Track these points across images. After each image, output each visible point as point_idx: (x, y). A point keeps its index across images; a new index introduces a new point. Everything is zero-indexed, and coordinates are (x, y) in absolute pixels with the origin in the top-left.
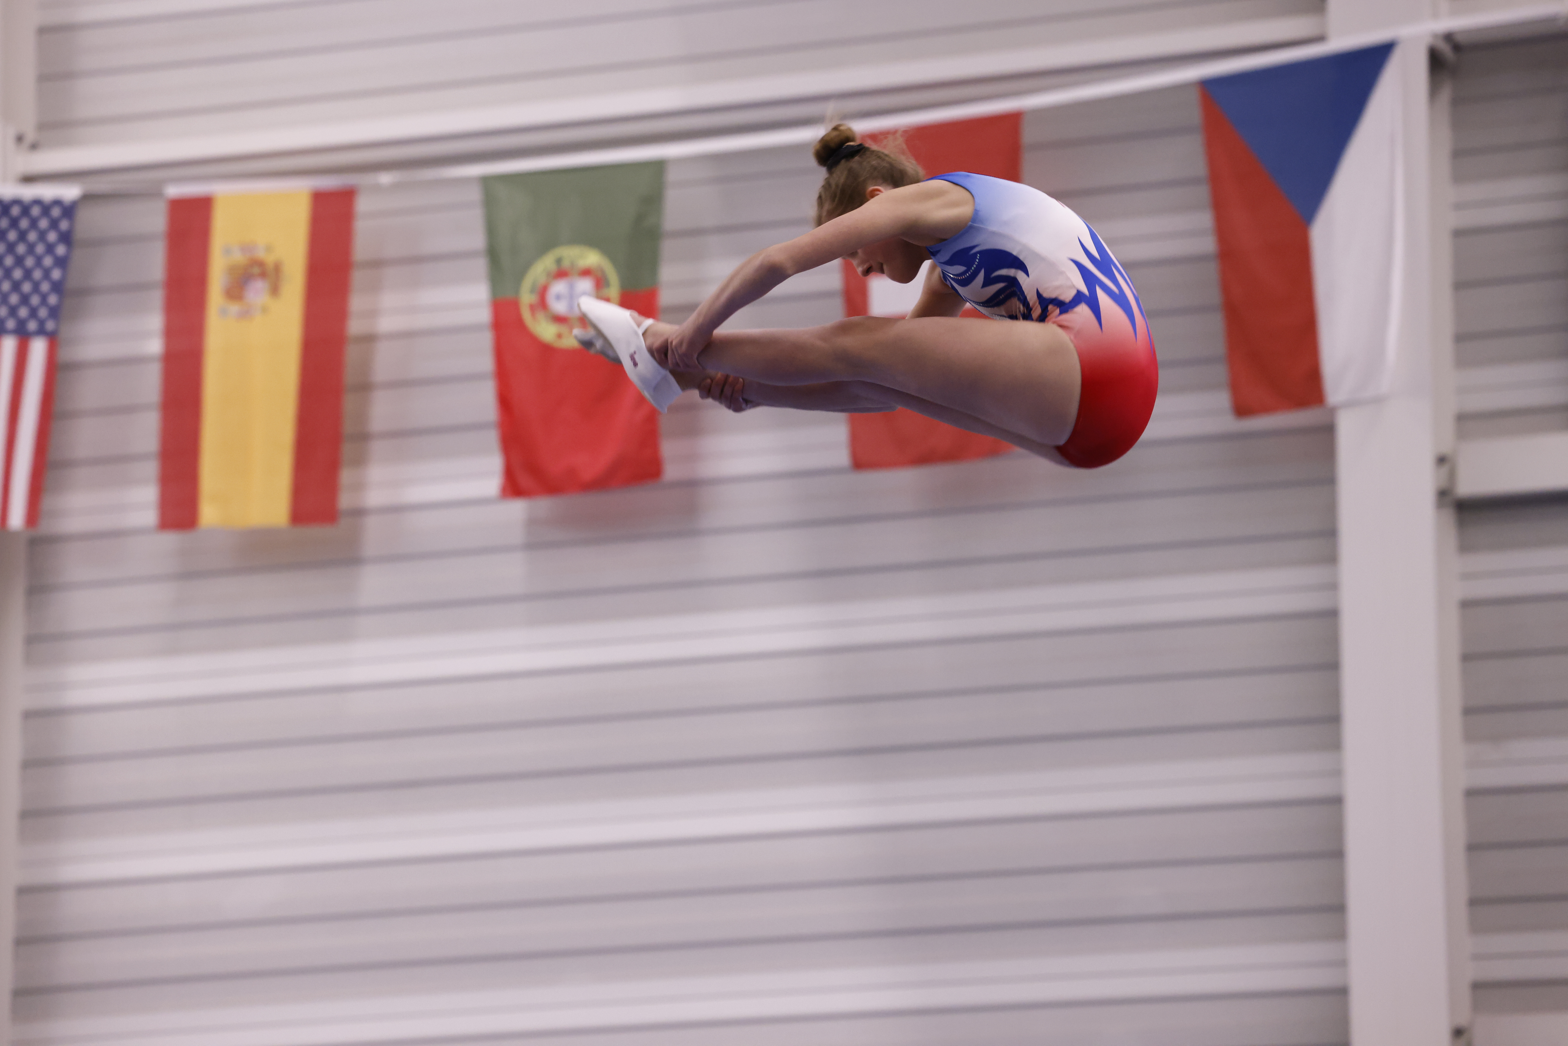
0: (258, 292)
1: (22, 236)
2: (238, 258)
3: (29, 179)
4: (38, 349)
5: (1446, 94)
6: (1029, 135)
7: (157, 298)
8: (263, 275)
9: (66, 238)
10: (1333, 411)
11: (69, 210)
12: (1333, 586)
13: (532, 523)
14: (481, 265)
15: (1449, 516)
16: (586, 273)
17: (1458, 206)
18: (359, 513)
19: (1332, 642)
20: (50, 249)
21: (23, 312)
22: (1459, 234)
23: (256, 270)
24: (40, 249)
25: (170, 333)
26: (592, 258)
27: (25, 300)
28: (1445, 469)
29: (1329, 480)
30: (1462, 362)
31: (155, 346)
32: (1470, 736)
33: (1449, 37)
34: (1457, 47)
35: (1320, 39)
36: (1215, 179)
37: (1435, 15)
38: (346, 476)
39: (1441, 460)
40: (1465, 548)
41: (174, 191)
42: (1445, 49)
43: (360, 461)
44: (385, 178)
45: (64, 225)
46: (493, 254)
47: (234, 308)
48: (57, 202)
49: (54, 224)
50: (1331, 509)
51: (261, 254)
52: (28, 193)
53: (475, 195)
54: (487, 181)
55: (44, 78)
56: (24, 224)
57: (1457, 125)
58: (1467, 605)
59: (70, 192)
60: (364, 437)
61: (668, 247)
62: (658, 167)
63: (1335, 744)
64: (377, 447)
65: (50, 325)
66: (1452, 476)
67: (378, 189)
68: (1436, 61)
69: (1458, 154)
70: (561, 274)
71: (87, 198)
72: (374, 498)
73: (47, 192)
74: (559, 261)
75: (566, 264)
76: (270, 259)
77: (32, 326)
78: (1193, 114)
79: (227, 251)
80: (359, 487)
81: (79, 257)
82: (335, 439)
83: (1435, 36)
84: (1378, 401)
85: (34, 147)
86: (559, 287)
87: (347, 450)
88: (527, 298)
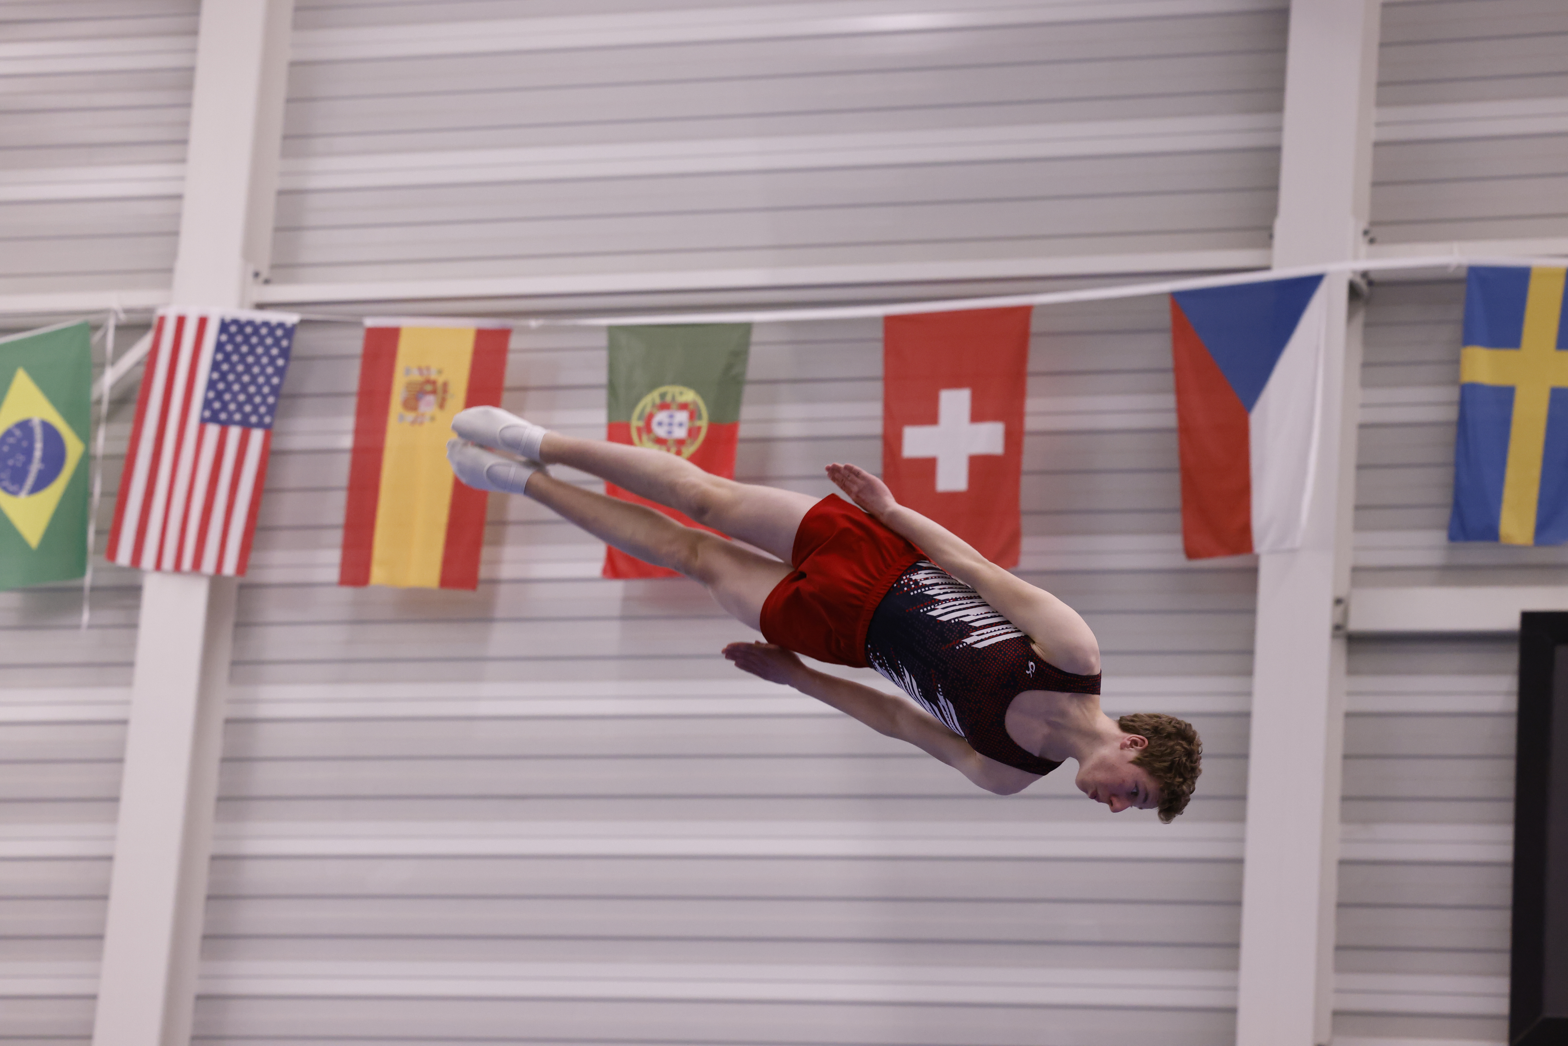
0: (428, 405)
1: (252, 351)
2: (416, 377)
3: (261, 306)
4: (257, 437)
5: (1360, 318)
6: (1036, 325)
7: (352, 404)
8: (434, 392)
9: (285, 353)
10: (1257, 558)
11: (289, 332)
12: (1249, 694)
13: (626, 599)
14: (602, 396)
15: (1341, 645)
16: (683, 407)
17: (1363, 406)
18: (494, 582)
19: (1244, 738)
20: (272, 361)
21: (248, 408)
22: (1363, 426)
23: (429, 388)
24: (265, 360)
25: (359, 432)
26: (689, 396)
27: (250, 399)
28: (1340, 608)
29: (1251, 611)
30: (1359, 527)
31: (347, 441)
32: (1345, 819)
33: (1365, 274)
34: (1371, 283)
35: (1267, 268)
36: (1178, 370)
37: (1356, 257)
38: (486, 553)
39: (1338, 601)
40: (1351, 671)
41: (370, 322)
42: (1362, 284)
43: (498, 542)
44: (534, 323)
45: (285, 343)
46: (612, 387)
47: (410, 416)
48: (281, 325)
49: (277, 342)
50: (1250, 634)
51: (433, 376)
52: (259, 316)
53: (602, 340)
54: (612, 330)
55: (278, 229)
56: (254, 340)
57: (1367, 342)
58: (1349, 715)
59: (291, 318)
60: (503, 523)
61: (749, 391)
62: (747, 328)
63: (1241, 818)
64: (512, 531)
65: (267, 420)
66: (1346, 614)
67: (528, 331)
68: (1354, 292)
69: (1366, 365)
70: (664, 406)
71: (303, 322)
72: (507, 571)
73: (274, 317)
74: (663, 396)
75: (668, 399)
76: (440, 380)
77: (254, 419)
78: (1165, 318)
79: (408, 371)
80: (496, 562)
81: (294, 368)
82: (480, 523)
83: (1355, 272)
84: (1293, 551)
85: (267, 282)
86: (661, 416)
87: (488, 532)
88: (636, 423)
